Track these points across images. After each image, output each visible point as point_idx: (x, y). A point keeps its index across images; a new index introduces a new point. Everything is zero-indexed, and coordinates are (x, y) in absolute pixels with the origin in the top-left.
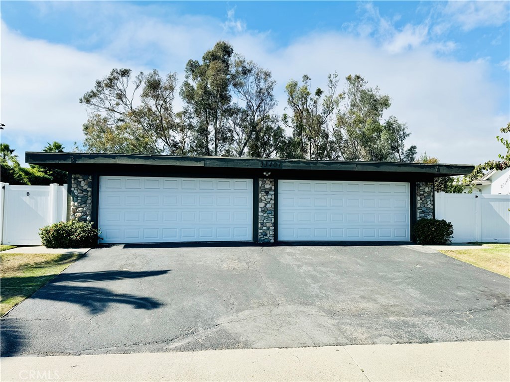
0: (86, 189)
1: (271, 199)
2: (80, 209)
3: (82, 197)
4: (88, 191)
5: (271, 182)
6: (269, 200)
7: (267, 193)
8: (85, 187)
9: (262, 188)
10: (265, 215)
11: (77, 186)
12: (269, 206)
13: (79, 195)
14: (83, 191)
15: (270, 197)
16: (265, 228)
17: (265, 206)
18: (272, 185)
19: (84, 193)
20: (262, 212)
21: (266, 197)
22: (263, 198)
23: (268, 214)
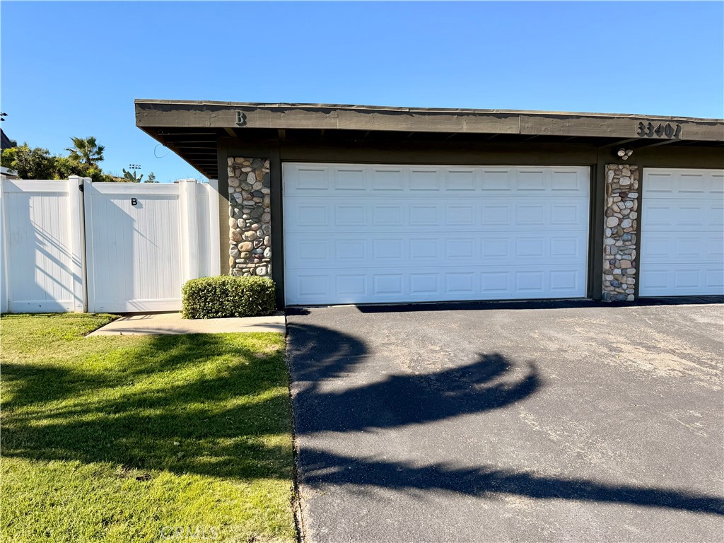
0: (259, 191)
1: (631, 210)
2: (249, 234)
3: (252, 208)
4: (263, 196)
5: (632, 172)
6: (629, 211)
7: (623, 196)
8: (258, 186)
9: (614, 186)
10: (620, 243)
11: (240, 185)
12: (626, 224)
13: (245, 203)
14: (253, 195)
15: (629, 204)
16: (618, 271)
17: (619, 225)
18: (635, 179)
19: (257, 200)
20: (613, 236)
21: (621, 204)
22: (615, 208)
23: (624, 241)
